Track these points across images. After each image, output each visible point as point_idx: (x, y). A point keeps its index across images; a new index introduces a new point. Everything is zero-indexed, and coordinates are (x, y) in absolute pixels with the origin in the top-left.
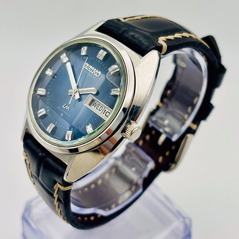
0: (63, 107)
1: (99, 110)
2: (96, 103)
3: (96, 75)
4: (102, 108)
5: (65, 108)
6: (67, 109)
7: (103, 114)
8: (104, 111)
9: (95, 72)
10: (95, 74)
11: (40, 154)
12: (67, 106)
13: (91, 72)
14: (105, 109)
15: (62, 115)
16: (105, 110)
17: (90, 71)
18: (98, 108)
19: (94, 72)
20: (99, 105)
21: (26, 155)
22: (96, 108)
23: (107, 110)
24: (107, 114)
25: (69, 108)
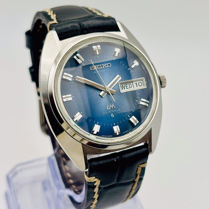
0: (108, 109)
1: (130, 88)
2: (123, 85)
4: (130, 85)
6: (112, 107)
7: (137, 86)
9: (105, 66)
11: (115, 160)
12: (111, 106)
13: (101, 68)
15: (113, 117)
17: (99, 68)
20: (126, 85)
21: (95, 178)
22: (127, 88)
23: (137, 82)
24: (140, 84)
25: (113, 105)
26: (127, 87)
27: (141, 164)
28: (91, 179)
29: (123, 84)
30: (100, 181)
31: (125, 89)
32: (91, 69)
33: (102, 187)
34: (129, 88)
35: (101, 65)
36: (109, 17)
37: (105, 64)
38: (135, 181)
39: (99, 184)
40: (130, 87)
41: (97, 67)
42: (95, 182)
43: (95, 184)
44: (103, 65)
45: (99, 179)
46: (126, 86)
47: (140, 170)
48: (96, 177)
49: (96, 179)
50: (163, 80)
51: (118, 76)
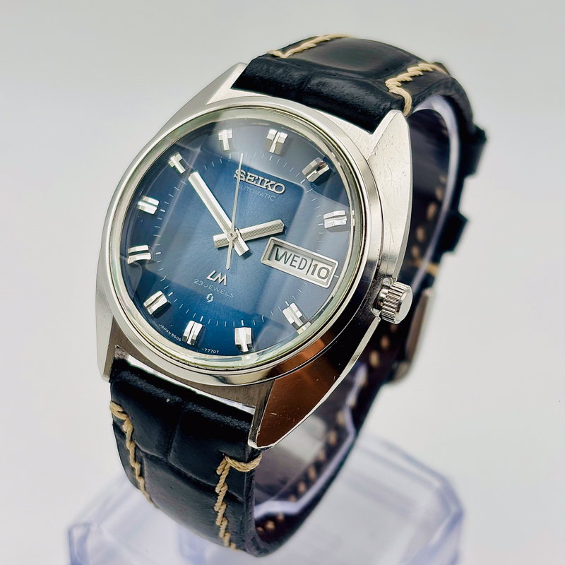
0: (209, 278)
1: (299, 268)
2: (286, 253)
3: (274, 190)
4: (304, 261)
5: (214, 280)
6: (220, 281)
7: (313, 274)
8: (312, 268)
9: (269, 184)
10: (269, 189)
11: (168, 400)
12: (219, 275)
13: (258, 185)
14: (313, 264)
15: (209, 301)
16: (316, 266)
17: (254, 183)
18: (297, 264)
19: (265, 184)
20: (295, 256)
21: (121, 410)
22: (291, 265)
23: (320, 265)
24: (323, 273)
25: (225, 277)
26: (294, 263)
29: (288, 249)
31: (285, 263)
32: (235, 176)
34: (297, 267)
35: (261, 178)
37: (272, 182)
42: (122, 422)
43: (124, 428)
44: (267, 180)
45: (132, 421)
46: (293, 260)
47: (224, 469)
48: (125, 410)
49: (124, 415)
51: (279, 221)
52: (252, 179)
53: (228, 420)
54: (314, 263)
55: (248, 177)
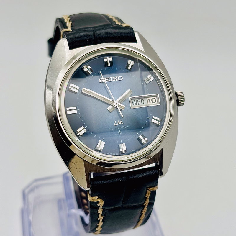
0: (115, 125)
2: (134, 101)
3: (119, 80)
4: (142, 101)
5: (118, 124)
6: (120, 124)
7: (150, 103)
8: (149, 101)
9: (115, 78)
10: (117, 80)
11: (120, 181)
12: (118, 122)
13: (112, 81)
15: (120, 133)
16: (149, 99)
17: (109, 81)
19: (114, 79)
20: (138, 100)
21: (97, 198)
23: (151, 98)
24: (154, 100)
25: (121, 121)
26: (139, 103)
27: (151, 187)
28: (94, 199)
29: (135, 99)
30: (103, 202)
31: (136, 105)
32: (100, 82)
33: (107, 209)
34: (141, 104)
35: (111, 78)
36: (128, 26)
37: (116, 77)
38: (144, 205)
39: (103, 205)
40: (143, 103)
41: (107, 80)
42: (98, 202)
43: (99, 205)
44: (114, 77)
45: (103, 199)
46: (138, 102)
47: (149, 194)
48: (100, 197)
49: (99, 199)
50: (181, 97)
51: (129, 90)
52: (108, 80)
53: (147, 173)
54: (148, 98)
55: (106, 80)
